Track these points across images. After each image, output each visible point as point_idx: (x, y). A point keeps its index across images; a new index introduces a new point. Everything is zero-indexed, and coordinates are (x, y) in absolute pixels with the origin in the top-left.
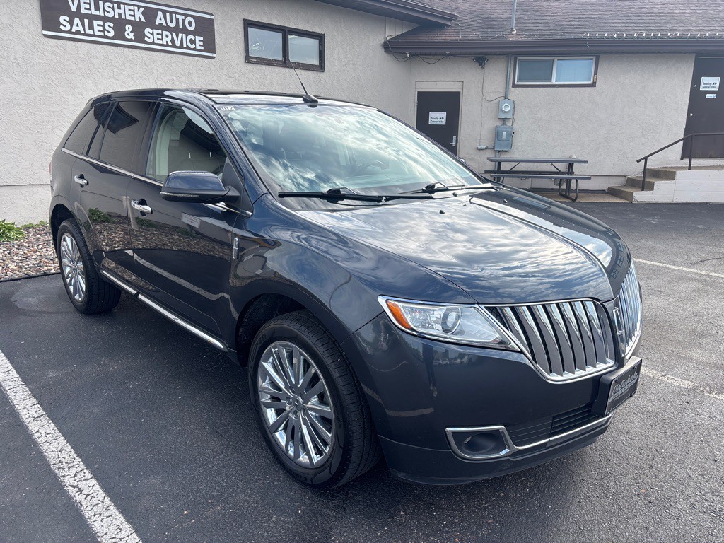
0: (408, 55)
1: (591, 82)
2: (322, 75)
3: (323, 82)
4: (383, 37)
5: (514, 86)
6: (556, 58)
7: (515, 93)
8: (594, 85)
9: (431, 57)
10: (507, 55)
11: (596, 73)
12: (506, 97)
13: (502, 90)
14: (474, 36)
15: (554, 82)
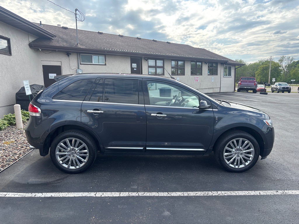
0: (41, 50)
1: (104, 64)
2: (11, 57)
3: (11, 60)
4: (28, 41)
5: (81, 64)
6: (93, 55)
7: (81, 67)
8: (105, 65)
9: (47, 51)
10: (77, 53)
11: (105, 61)
12: (78, 68)
13: (77, 66)
14: (65, 44)
15: (93, 63)
